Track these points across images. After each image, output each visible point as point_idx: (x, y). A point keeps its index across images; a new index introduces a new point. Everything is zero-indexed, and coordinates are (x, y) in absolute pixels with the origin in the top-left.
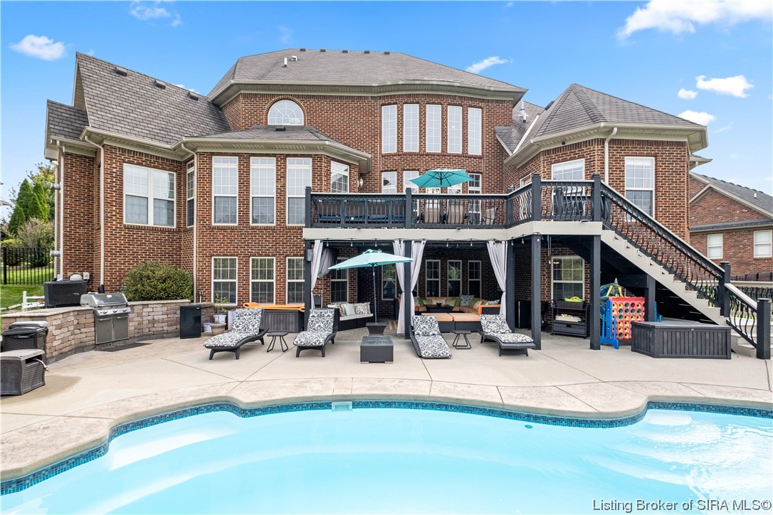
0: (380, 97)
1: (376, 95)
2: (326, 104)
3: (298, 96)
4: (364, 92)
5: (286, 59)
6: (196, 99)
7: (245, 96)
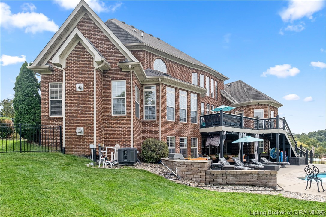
0: (192, 69)
1: (190, 67)
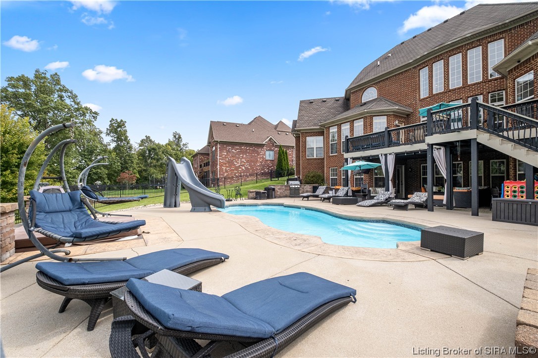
0: (418, 66)
2: (388, 82)
3: (374, 84)
4: (408, 67)
5: (379, 62)
6: (338, 100)
7: (353, 93)
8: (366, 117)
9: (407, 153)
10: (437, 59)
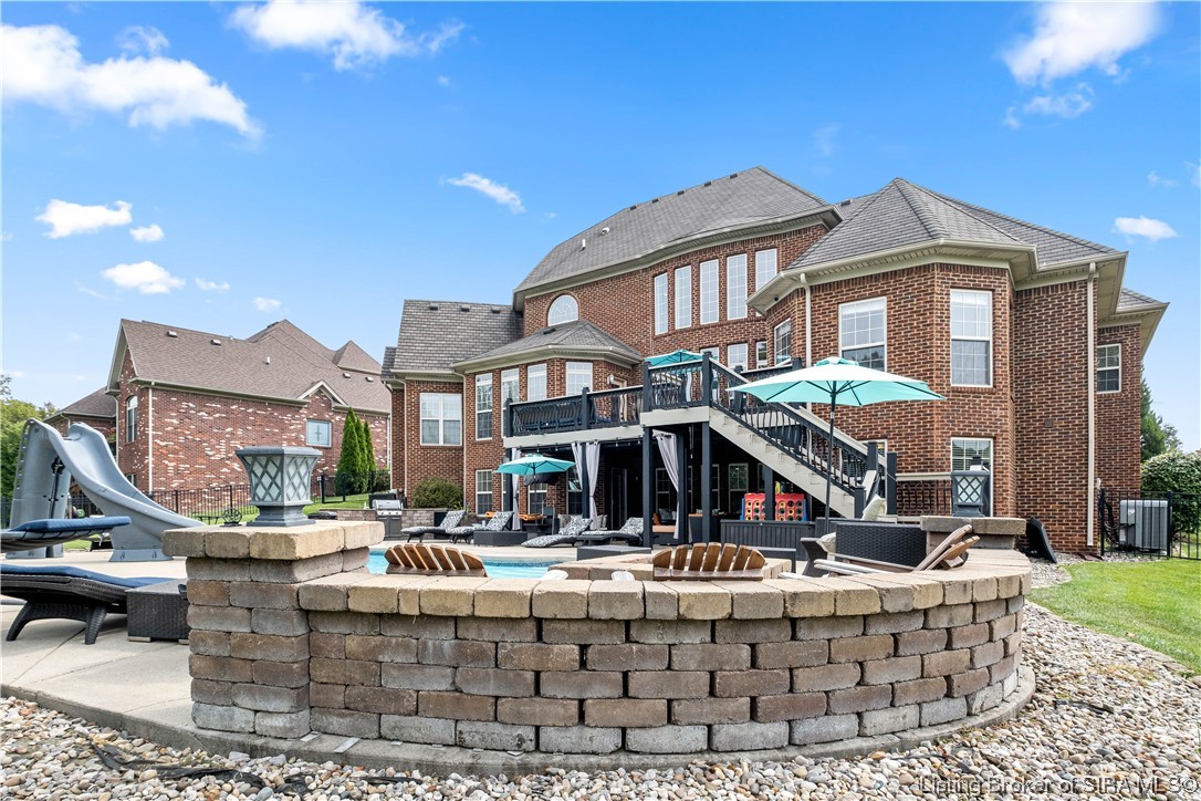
2: (598, 291)
3: (572, 289)
4: (634, 266)
5: (584, 240)
6: (498, 312)
7: (529, 301)
8: (552, 360)
9: (621, 442)
10: (682, 261)
